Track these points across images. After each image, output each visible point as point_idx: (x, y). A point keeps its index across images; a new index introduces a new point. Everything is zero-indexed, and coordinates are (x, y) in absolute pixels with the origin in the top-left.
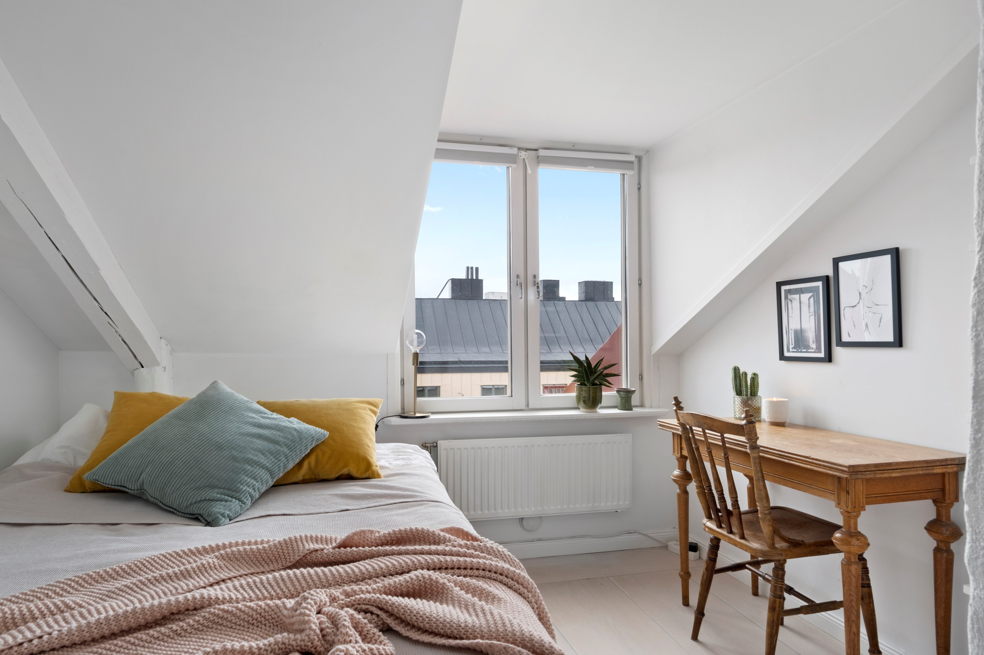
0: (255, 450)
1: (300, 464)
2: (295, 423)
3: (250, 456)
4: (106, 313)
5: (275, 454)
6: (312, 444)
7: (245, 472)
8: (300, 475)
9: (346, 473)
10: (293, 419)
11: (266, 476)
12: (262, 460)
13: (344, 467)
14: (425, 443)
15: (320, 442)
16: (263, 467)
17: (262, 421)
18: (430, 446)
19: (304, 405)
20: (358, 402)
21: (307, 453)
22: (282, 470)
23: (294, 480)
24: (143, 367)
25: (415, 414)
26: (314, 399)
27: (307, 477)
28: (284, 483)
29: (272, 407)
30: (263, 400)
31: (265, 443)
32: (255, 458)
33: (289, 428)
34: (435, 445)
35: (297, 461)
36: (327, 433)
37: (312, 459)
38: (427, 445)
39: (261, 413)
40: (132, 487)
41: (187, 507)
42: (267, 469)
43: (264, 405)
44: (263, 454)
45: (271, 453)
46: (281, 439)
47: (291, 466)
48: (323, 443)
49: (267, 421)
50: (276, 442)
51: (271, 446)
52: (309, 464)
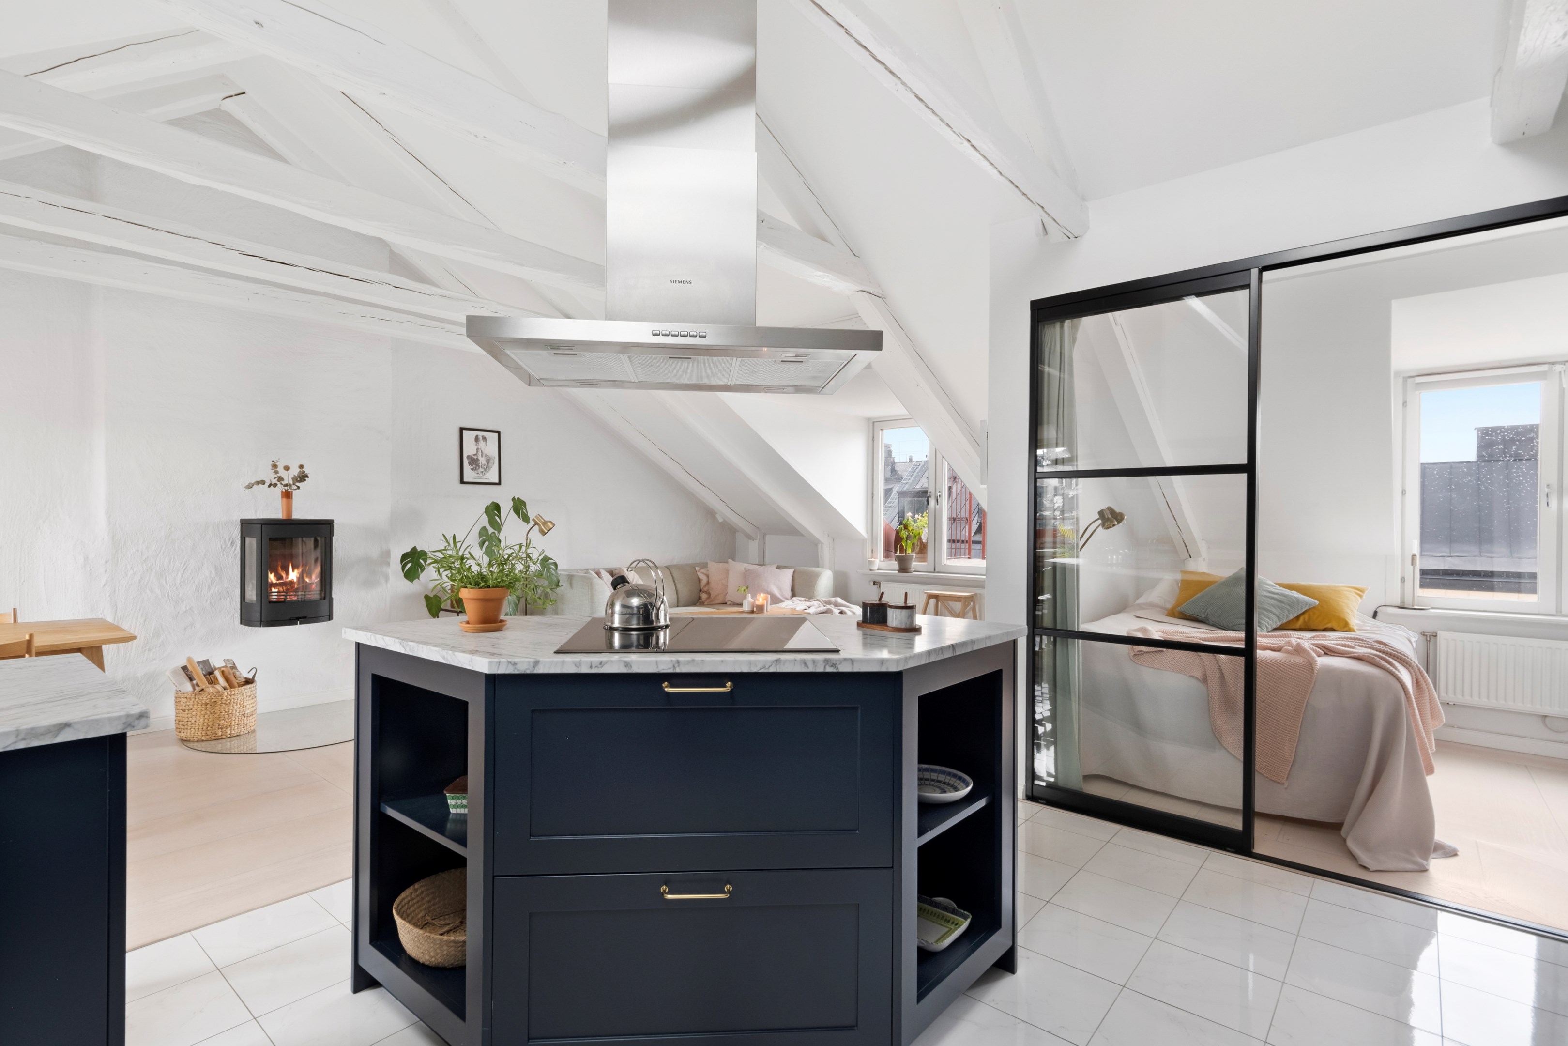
0: (1268, 604)
1: (1298, 618)
2: (1295, 594)
3: (1267, 607)
4: (1179, 527)
5: (1281, 609)
6: (1305, 607)
7: (1263, 614)
8: (1298, 625)
9: (1330, 627)
10: (1293, 592)
11: (1275, 619)
12: (1273, 610)
13: (1328, 623)
14: (1424, 632)
15: (1311, 607)
16: (1274, 614)
17: (1273, 590)
18: (1430, 636)
19: (1303, 585)
20: (1345, 587)
21: (1302, 612)
22: (1285, 618)
23: (1293, 627)
24: (1191, 557)
25: (1413, 606)
26: (1310, 583)
27: (1303, 627)
28: (1287, 628)
29: (1280, 585)
30: (1278, 582)
31: (1275, 602)
32: (1269, 608)
33: (1292, 596)
34: (1435, 635)
35: (1296, 615)
36: (1317, 602)
37: (1306, 616)
38: (1426, 634)
39: (1273, 586)
40: (1202, 616)
41: (1232, 626)
42: (1276, 615)
43: (1276, 584)
44: (1274, 607)
45: (1279, 607)
46: (1285, 601)
47: (1291, 617)
48: (1314, 608)
49: (1276, 591)
50: (1283, 602)
51: (1279, 604)
52: (1304, 619)
